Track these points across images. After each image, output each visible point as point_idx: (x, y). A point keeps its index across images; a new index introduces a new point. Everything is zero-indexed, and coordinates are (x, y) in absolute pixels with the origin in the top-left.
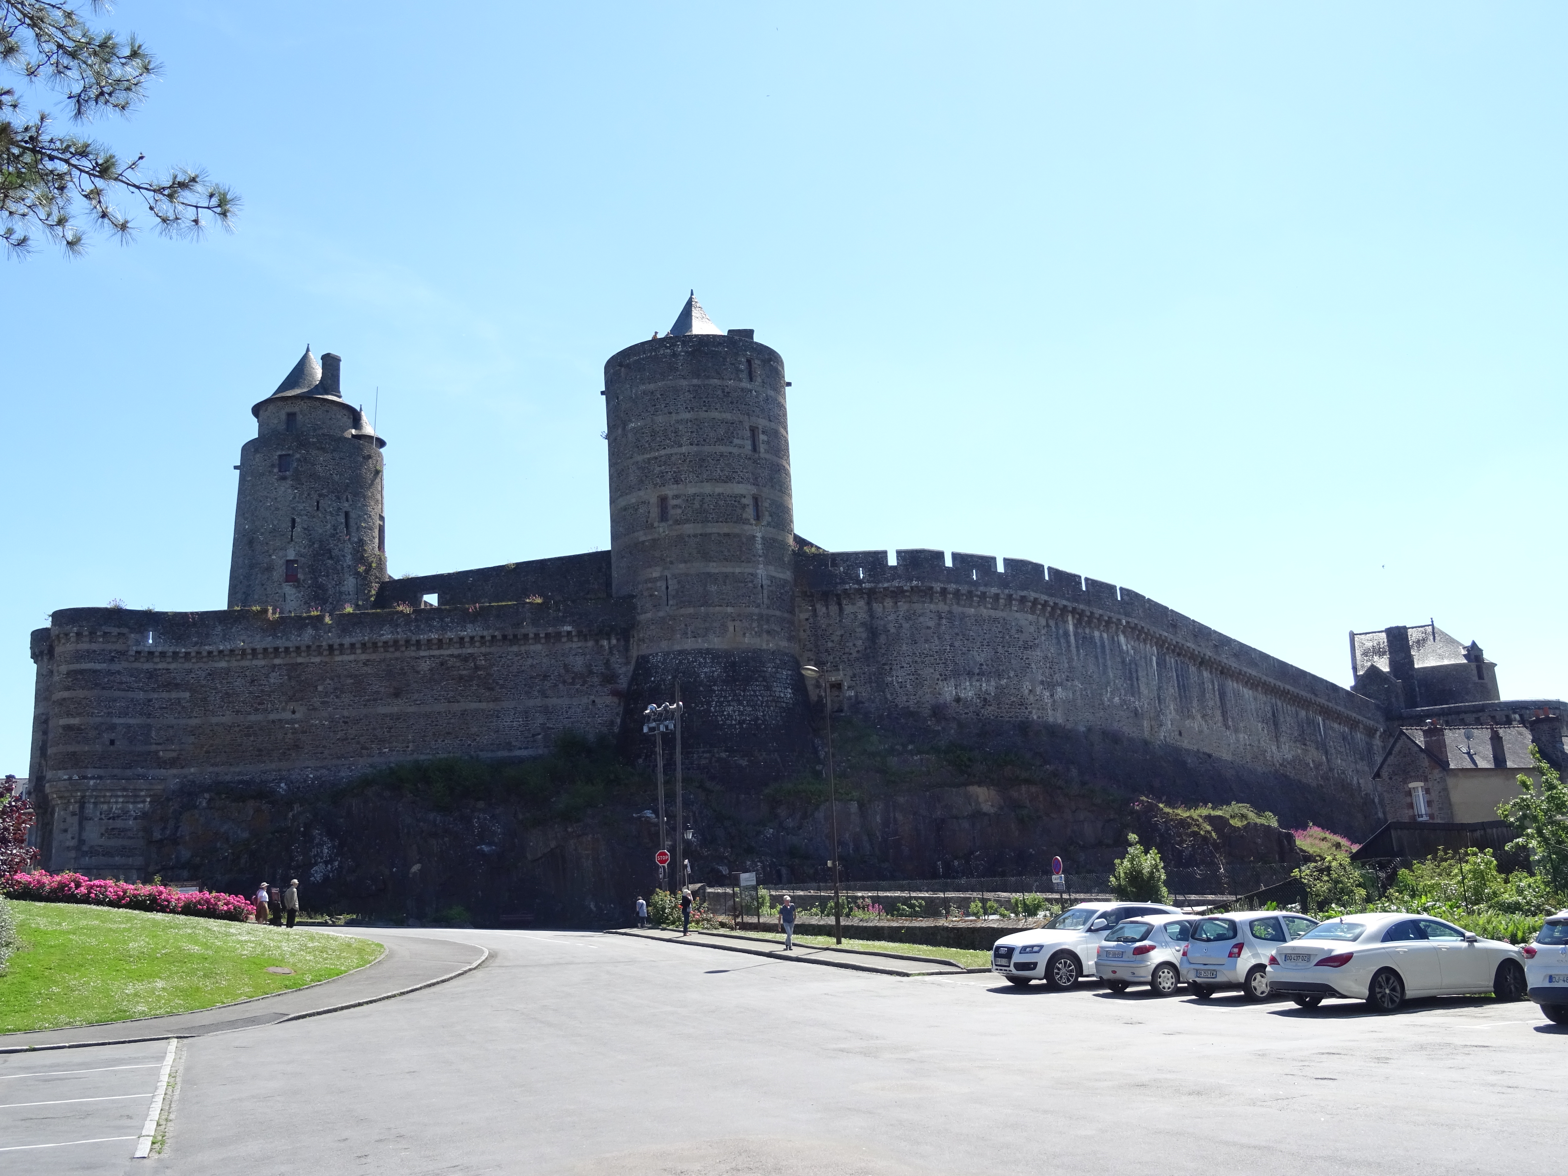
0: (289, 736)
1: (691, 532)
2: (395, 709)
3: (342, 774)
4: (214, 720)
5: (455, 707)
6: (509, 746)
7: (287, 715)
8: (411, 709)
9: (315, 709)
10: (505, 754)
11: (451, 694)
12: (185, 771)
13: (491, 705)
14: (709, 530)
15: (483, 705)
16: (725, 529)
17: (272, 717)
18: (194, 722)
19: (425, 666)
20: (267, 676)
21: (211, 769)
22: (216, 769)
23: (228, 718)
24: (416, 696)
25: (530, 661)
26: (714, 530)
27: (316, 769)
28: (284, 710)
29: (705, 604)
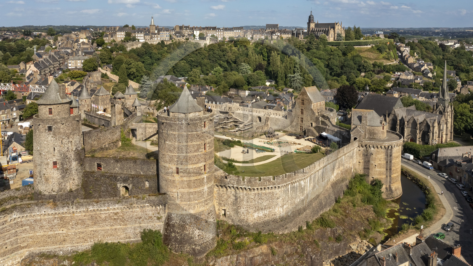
0: (62, 237)
1: (186, 180)
2: (95, 229)
3: (79, 248)
4: (38, 234)
5: (113, 228)
6: (130, 238)
7: (61, 232)
8: (99, 229)
9: (69, 230)
10: (129, 240)
11: (112, 224)
12: (30, 249)
13: (124, 227)
14: (191, 179)
15: (122, 226)
16: (195, 178)
17: (56, 232)
18: (31, 235)
19: (103, 216)
20: (53, 221)
21: (38, 248)
22: (40, 248)
23: (42, 233)
24: (101, 225)
25: (135, 214)
26: (193, 179)
27: (71, 247)
28: (60, 230)
29: (189, 201)
